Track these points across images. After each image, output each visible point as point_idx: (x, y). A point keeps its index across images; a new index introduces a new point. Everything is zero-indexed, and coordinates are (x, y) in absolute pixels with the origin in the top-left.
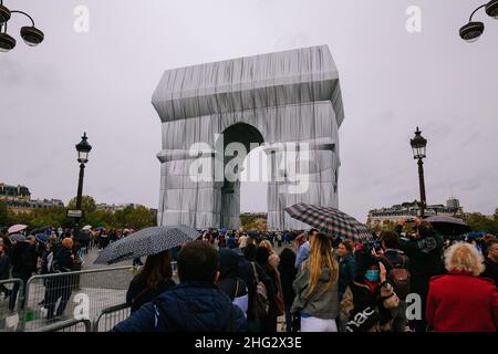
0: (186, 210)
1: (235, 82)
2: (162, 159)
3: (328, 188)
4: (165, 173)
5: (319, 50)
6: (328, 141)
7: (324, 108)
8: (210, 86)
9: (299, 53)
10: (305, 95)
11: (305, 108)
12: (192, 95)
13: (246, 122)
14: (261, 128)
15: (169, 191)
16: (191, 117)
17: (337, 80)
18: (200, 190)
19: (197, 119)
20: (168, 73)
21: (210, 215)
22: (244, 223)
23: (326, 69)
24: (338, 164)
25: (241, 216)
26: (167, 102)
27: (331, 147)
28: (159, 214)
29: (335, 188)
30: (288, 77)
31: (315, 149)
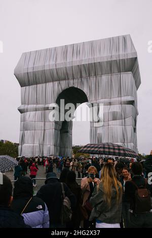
0: (37, 144)
1: (68, 60)
2: (21, 111)
3: (129, 129)
4: (23, 120)
5: (124, 38)
6: (130, 98)
7: (127, 77)
8: (52, 62)
9: (111, 40)
10: (115, 69)
11: (115, 77)
12: (40, 69)
13: (76, 87)
14: (86, 90)
15: (26, 132)
16: (40, 83)
17: (136, 58)
18: (46, 131)
19: (44, 85)
20: (25, 55)
21: (52, 148)
22: (75, 153)
23: (129, 51)
24: (137, 114)
25: (73, 148)
26: (24, 73)
27: (132, 103)
28: (20, 147)
29: (135, 129)
30: (103, 56)
31: (121, 104)
